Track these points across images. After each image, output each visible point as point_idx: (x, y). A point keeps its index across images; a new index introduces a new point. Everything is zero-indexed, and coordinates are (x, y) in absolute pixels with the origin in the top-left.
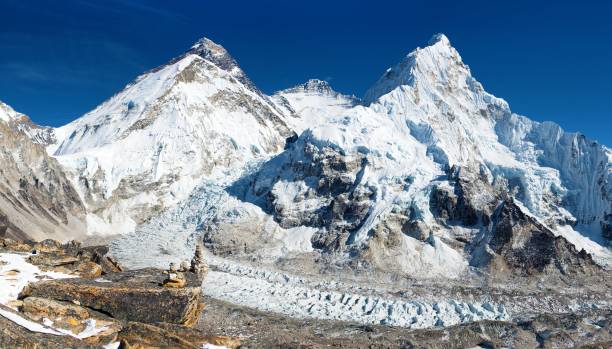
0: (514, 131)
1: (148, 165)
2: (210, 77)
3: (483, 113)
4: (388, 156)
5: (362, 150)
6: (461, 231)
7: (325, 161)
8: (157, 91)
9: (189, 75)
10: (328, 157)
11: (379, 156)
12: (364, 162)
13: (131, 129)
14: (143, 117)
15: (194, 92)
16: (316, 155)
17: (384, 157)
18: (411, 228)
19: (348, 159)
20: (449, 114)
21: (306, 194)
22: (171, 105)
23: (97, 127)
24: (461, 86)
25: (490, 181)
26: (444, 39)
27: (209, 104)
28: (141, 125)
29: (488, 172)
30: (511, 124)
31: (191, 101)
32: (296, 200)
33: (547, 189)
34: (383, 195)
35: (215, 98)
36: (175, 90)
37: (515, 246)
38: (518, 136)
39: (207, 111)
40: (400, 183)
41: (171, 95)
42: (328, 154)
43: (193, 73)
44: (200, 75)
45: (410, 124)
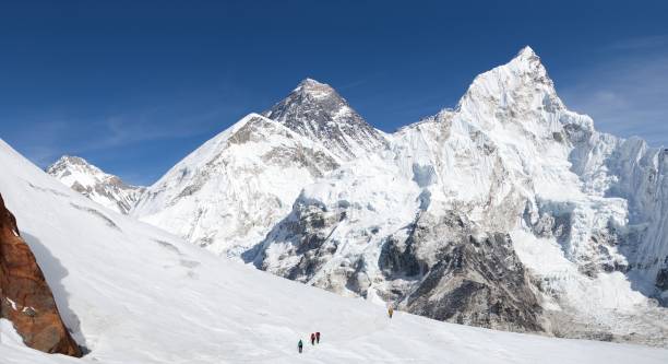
0: (591, 155)
1: (186, 230)
2: (267, 134)
3: (557, 137)
4: (369, 208)
5: (343, 205)
7: (308, 219)
8: (209, 157)
9: (243, 137)
10: (312, 214)
11: (360, 208)
12: (343, 216)
13: (180, 196)
14: (192, 183)
15: (243, 154)
16: (303, 214)
17: (365, 209)
18: (352, 282)
19: (327, 216)
20: (485, 146)
21: (290, 252)
22: (219, 169)
23: (156, 194)
24: (534, 107)
25: (534, 221)
27: (260, 163)
28: (189, 191)
29: (534, 209)
30: (589, 145)
31: (239, 163)
32: (281, 258)
34: (343, 249)
35: (269, 156)
36: (224, 155)
37: (432, 298)
38: (595, 161)
39: (257, 171)
40: (366, 235)
41: (220, 160)
42: (313, 211)
43: (248, 133)
44: (255, 134)
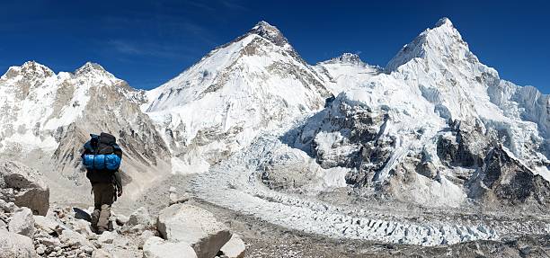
0: (502, 93)
1: (219, 119)
2: (268, 51)
3: (478, 79)
4: (405, 112)
5: (385, 108)
6: (462, 170)
7: (356, 117)
8: (226, 62)
9: (250, 50)
10: (358, 113)
11: (398, 112)
12: (387, 117)
13: (206, 92)
14: (215, 82)
15: (254, 63)
16: (349, 112)
17: (402, 114)
18: (422, 168)
19: (373, 115)
20: (451, 80)
21: (342, 142)
22: (237, 73)
23: (179, 90)
24: (461, 59)
25: (484, 132)
26: (448, 21)
27: (266, 72)
28: (213, 89)
29: (482, 125)
30: (499, 88)
31: (252, 70)
32: (333, 147)
33: (528, 138)
34: (401, 142)
35: (271, 68)
36: (240, 62)
37: (503, 182)
38: (505, 97)
39: (265, 78)
40: (414, 133)
41: (237, 65)
42: (358, 111)
43: (254, 48)
44: (259, 50)
45: (421, 88)
